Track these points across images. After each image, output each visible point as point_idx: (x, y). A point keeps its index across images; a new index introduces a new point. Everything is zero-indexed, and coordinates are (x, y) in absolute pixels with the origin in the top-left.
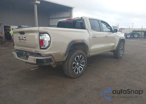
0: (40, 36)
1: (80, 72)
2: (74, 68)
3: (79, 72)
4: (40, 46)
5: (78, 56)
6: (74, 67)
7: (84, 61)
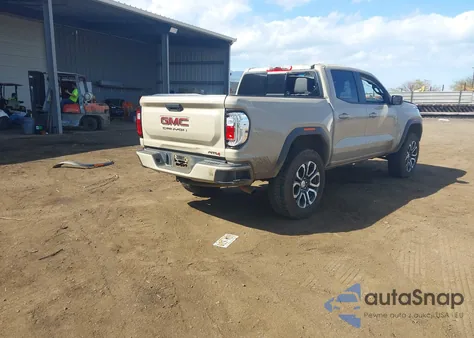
0: (226, 116)
1: (311, 203)
2: (295, 196)
3: (308, 203)
4: (226, 141)
5: (303, 166)
6: (296, 193)
7: (318, 174)
